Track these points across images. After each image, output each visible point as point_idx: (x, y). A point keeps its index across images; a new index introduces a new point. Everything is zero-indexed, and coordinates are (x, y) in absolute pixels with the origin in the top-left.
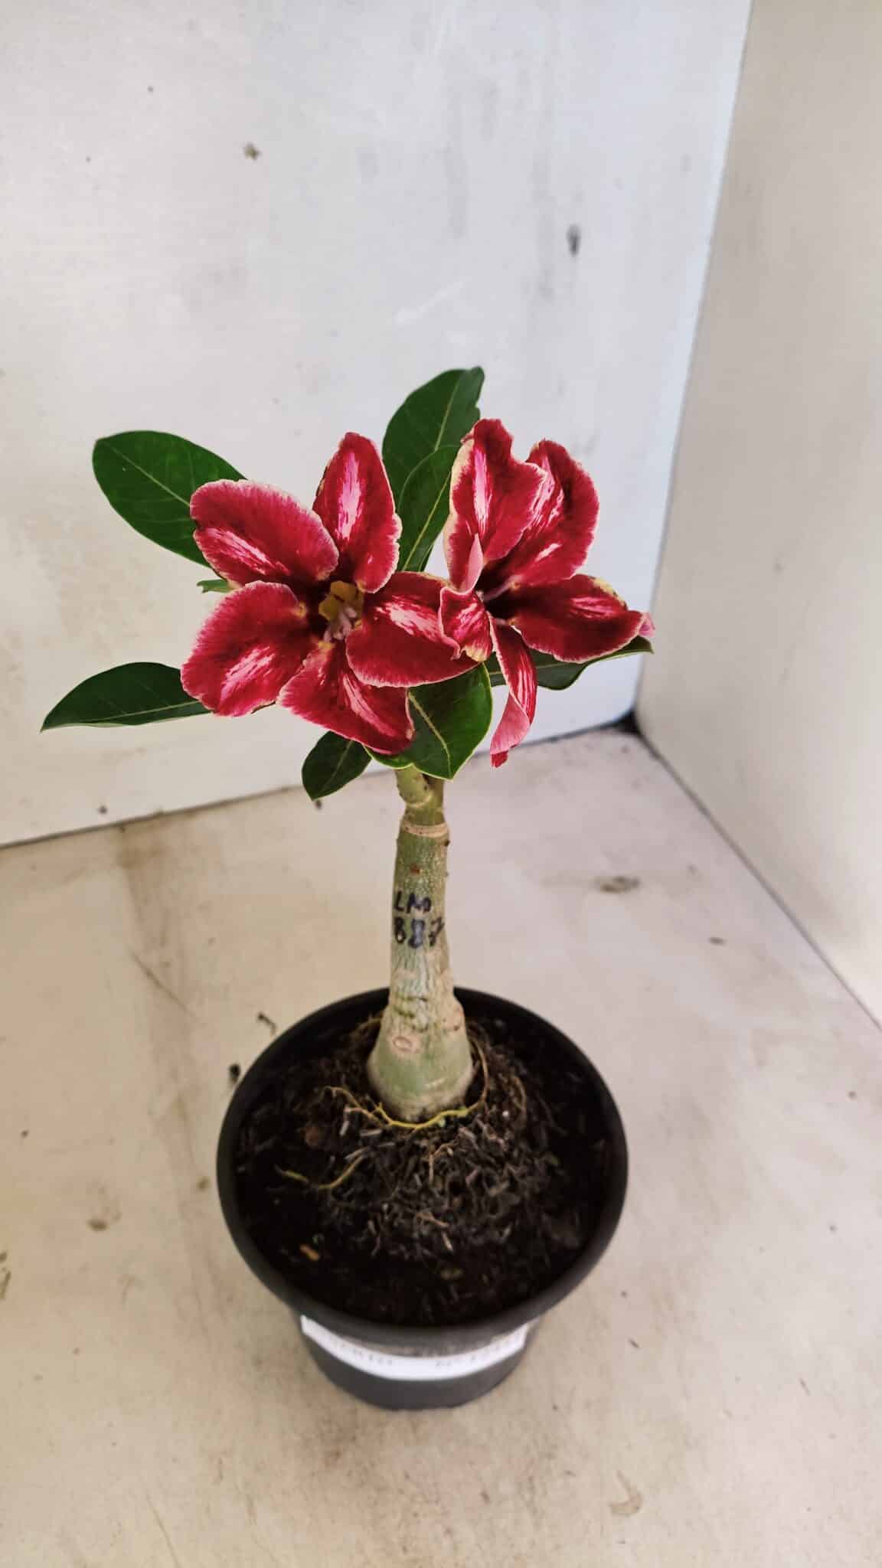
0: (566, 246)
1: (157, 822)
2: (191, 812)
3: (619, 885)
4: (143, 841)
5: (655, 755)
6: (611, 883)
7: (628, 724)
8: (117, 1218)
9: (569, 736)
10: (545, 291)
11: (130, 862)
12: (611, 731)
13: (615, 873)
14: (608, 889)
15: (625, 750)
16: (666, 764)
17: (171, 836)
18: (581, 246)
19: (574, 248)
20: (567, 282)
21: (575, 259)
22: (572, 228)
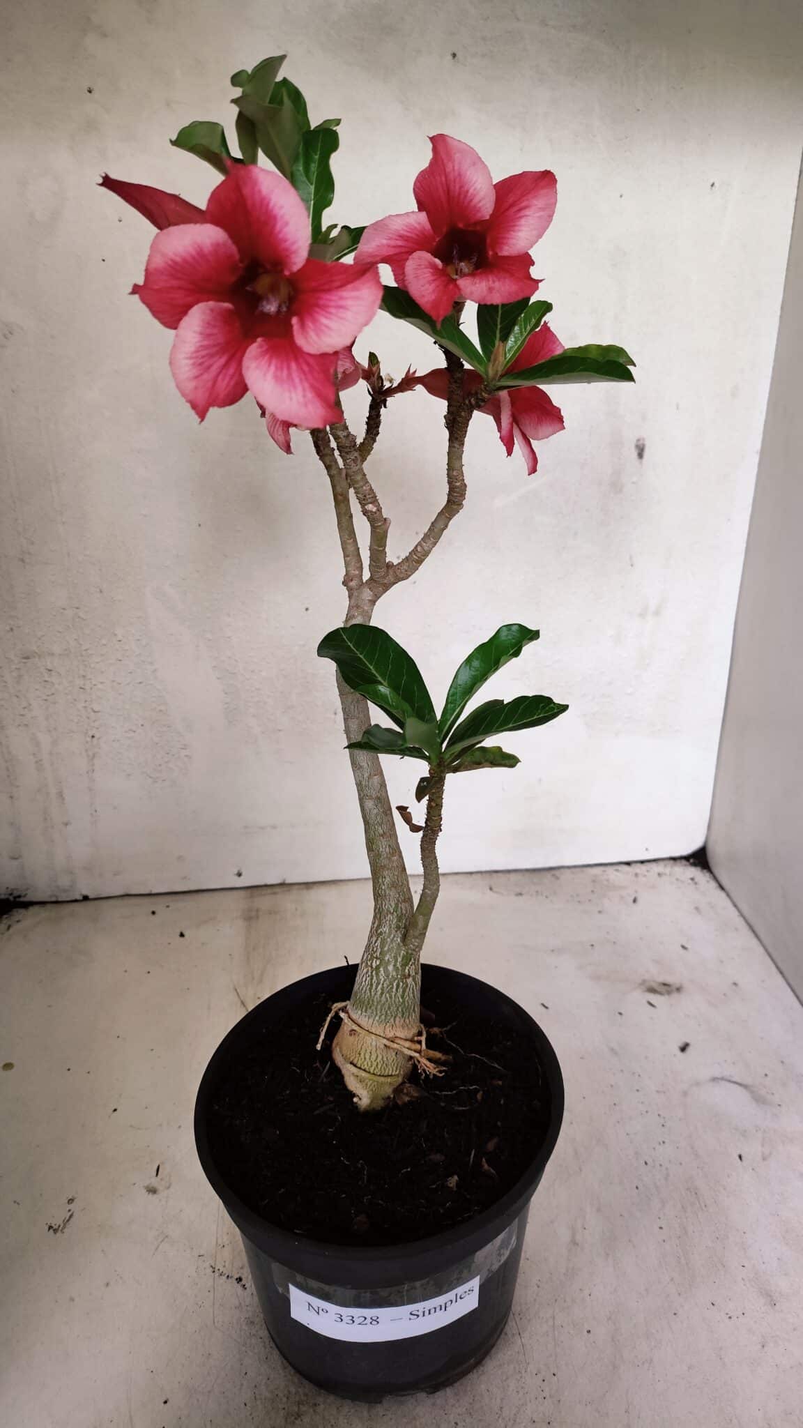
0: (635, 454)
1: (277, 890)
2: (308, 885)
4: (264, 902)
5: (722, 888)
6: (655, 986)
7: (700, 858)
8: (169, 1188)
9: (642, 862)
10: (616, 486)
11: (251, 917)
12: (684, 862)
13: (661, 979)
14: (652, 990)
15: (692, 879)
16: (728, 895)
17: (287, 902)
18: (646, 454)
19: (640, 455)
20: (635, 479)
21: (641, 463)
22: (638, 440)
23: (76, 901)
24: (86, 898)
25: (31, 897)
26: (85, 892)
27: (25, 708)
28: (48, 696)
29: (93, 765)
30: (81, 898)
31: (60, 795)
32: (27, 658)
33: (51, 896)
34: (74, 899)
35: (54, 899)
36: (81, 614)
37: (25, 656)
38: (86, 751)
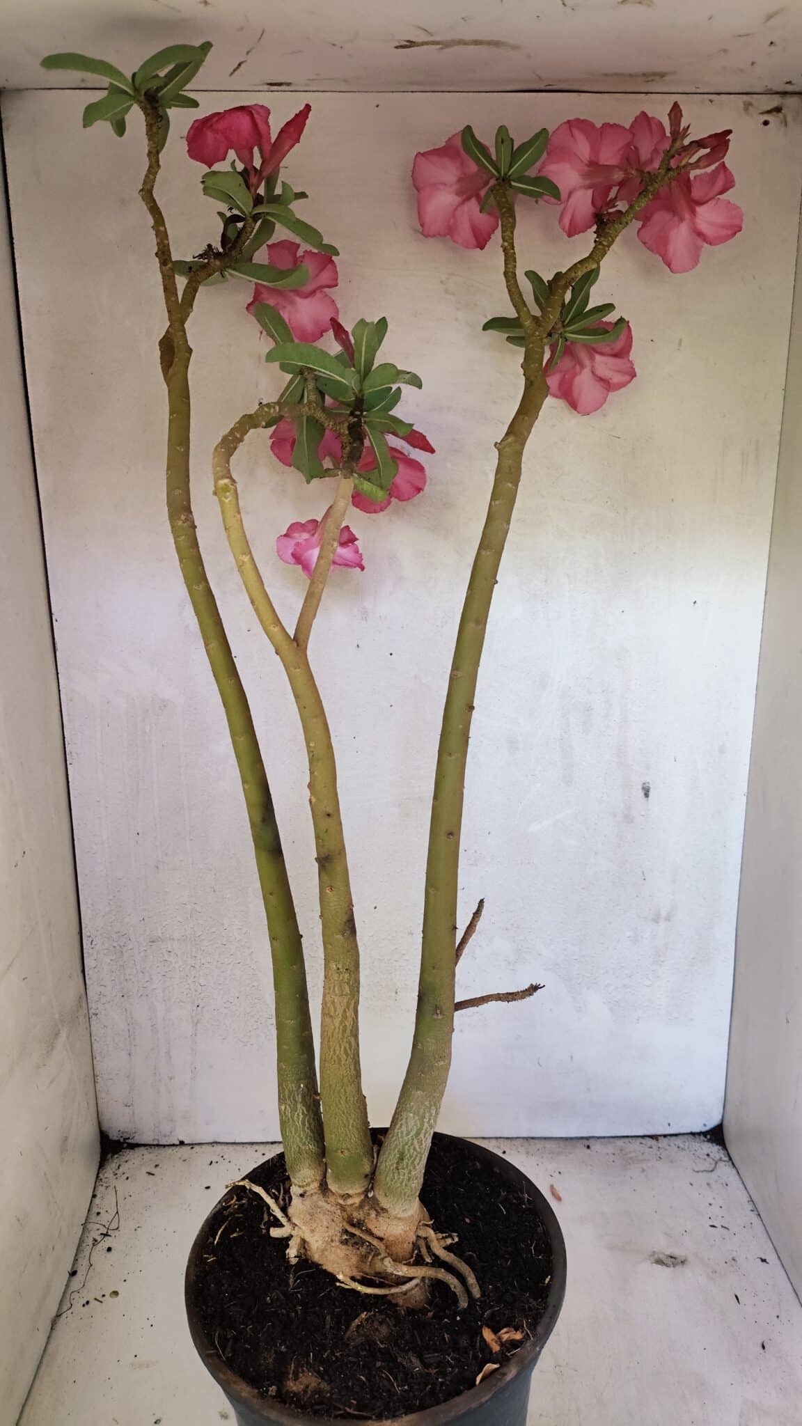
0: (642, 794)
3: (671, 1261)
6: (661, 1256)
7: (716, 1135)
9: (665, 1136)
10: (628, 819)
12: (702, 1138)
14: (659, 1262)
15: (708, 1155)
16: (738, 1172)
18: (651, 794)
19: (647, 795)
20: (643, 813)
21: (647, 800)
22: (644, 784)
23: (174, 1145)
24: (182, 1143)
25: (137, 1140)
26: (181, 1138)
27: (147, 981)
28: (166, 972)
29: (196, 1030)
30: (178, 1143)
31: (168, 1053)
32: (153, 942)
33: (154, 1140)
34: (172, 1143)
35: (155, 1143)
36: (199, 909)
37: (151, 940)
38: (192, 1017)
